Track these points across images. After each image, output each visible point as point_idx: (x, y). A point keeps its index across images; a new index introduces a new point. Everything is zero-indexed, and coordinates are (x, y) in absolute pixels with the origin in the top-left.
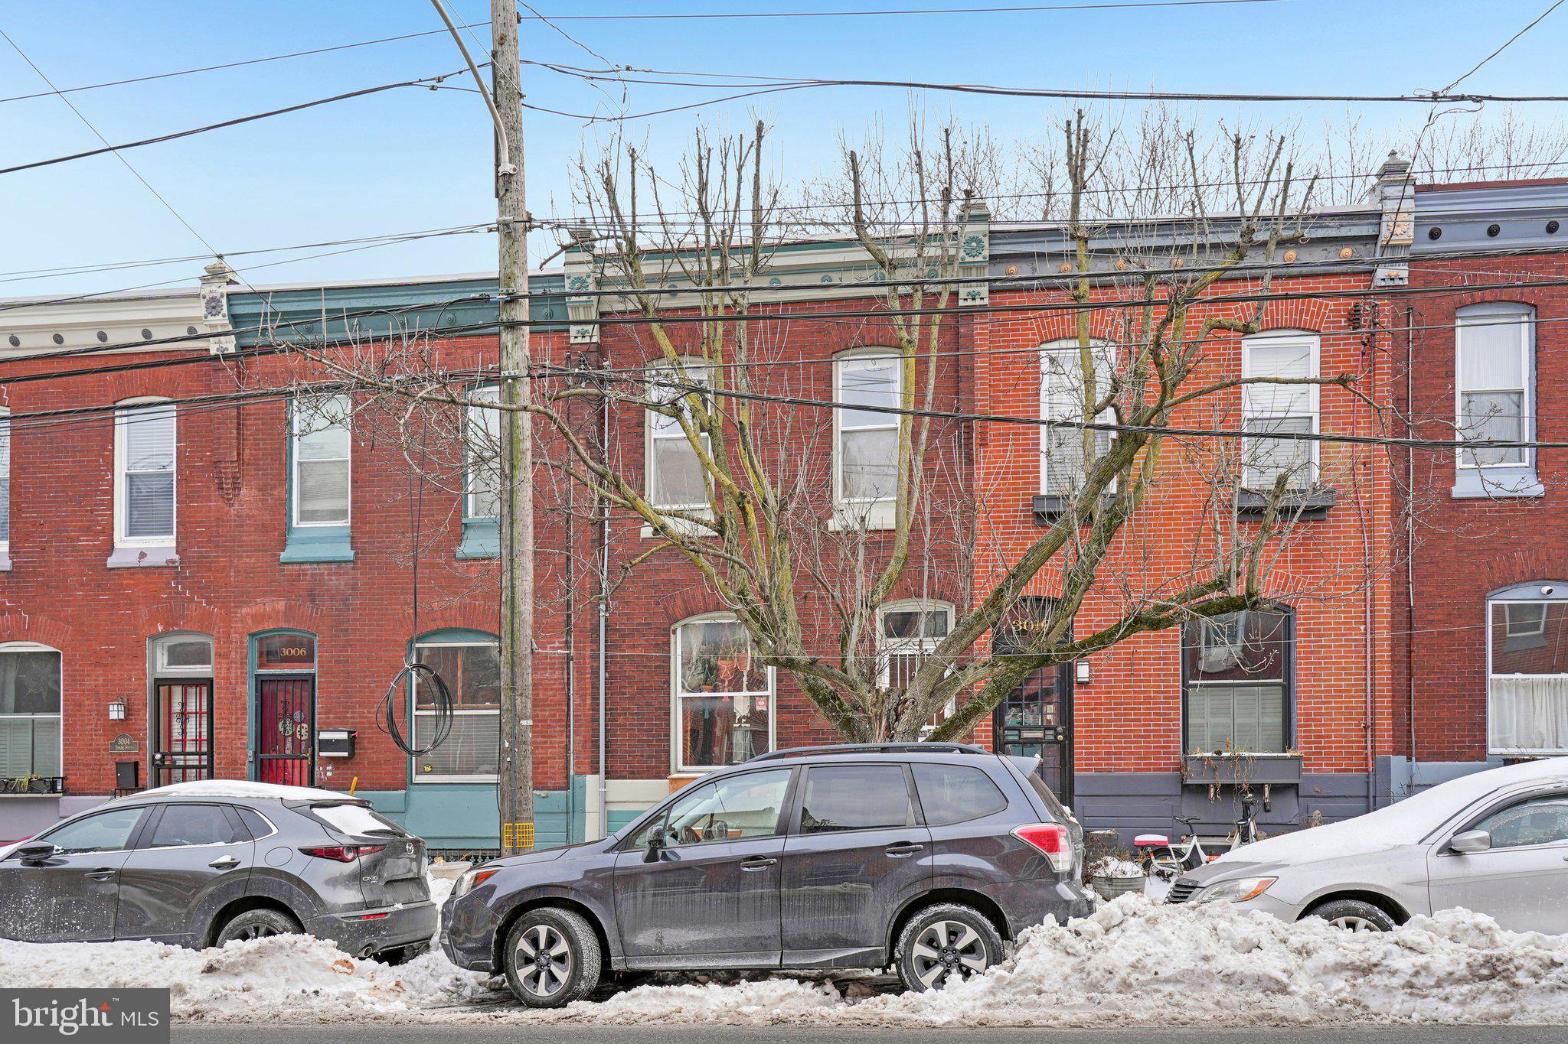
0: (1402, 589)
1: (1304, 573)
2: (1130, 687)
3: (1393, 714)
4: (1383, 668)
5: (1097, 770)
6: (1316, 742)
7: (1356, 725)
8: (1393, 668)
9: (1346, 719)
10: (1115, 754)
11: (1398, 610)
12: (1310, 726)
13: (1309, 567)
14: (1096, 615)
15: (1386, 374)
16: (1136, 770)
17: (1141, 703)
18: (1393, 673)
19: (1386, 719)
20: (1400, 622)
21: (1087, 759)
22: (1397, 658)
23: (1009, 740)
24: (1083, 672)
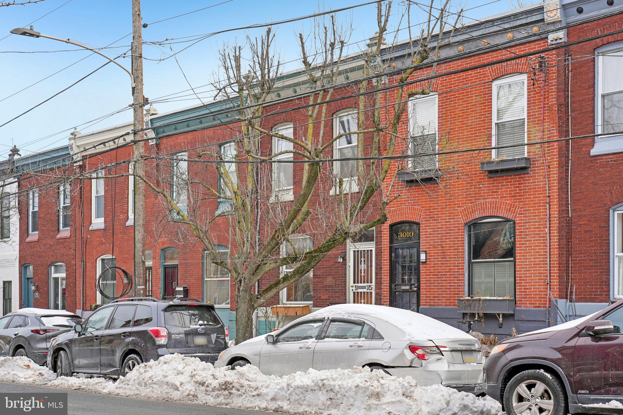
0: (564, 208)
1: (519, 202)
2: (443, 264)
3: (559, 276)
4: (554, 251)
5: (430, 305)
6: (525, 292)
7: (543, 282)
8: (559, 251)
9: (539, 279)
10: (437, 297)
11: (562, 219)
12: (522, 283)
13: (521, 199)
14: (429, 229)
15: (554, 92)
16: (446, 305)
17: (447, 272)
18: (559, 254)
19: (556, 279)
20: (563, 226)
21: (425, 300)
22: (561, 246)
23: (397, 290)
24: (423, 257)
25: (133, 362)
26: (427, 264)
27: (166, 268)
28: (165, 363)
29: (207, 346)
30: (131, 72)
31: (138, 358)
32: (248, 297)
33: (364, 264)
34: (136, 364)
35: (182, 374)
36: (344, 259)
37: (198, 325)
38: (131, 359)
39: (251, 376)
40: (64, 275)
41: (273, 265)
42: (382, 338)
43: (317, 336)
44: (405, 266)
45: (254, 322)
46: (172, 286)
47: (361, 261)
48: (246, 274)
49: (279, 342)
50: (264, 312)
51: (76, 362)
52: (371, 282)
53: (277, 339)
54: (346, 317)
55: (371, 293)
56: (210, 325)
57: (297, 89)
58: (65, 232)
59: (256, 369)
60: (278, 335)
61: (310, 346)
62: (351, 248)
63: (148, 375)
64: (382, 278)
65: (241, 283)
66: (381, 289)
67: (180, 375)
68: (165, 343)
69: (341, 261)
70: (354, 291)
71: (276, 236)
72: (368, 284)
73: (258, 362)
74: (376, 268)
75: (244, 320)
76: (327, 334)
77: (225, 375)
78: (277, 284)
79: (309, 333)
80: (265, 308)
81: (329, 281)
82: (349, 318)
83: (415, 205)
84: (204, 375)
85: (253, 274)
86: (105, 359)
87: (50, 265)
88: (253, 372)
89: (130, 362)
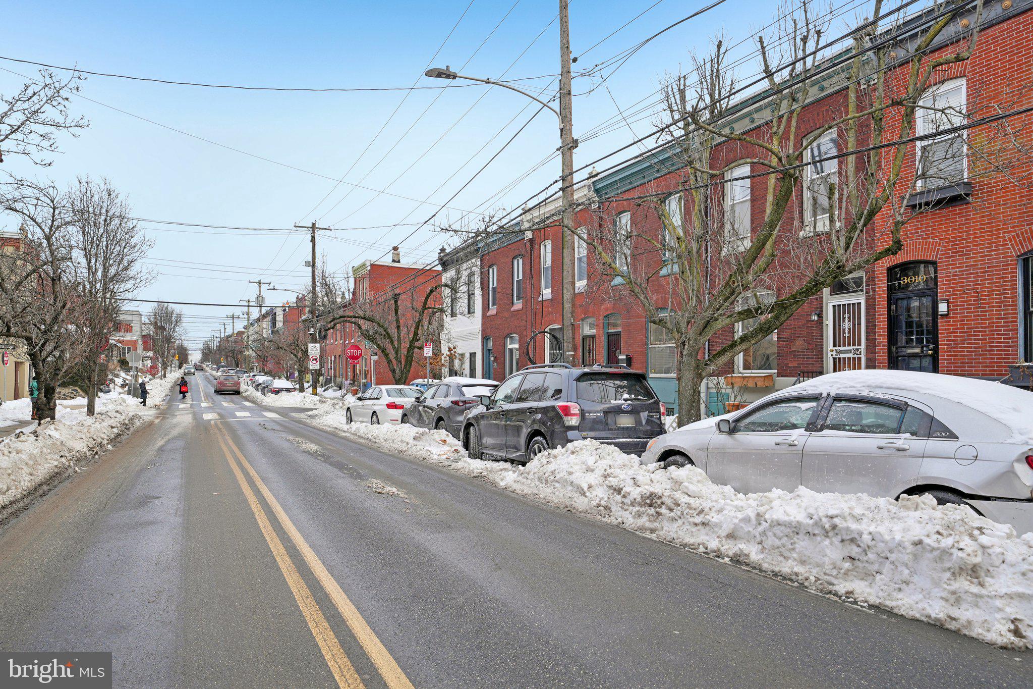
2: (978, 316)
10: (968, 363)
17: (986, 327)
21: (948, 367)
23: (899, 354)
24: (943, 308)
25: (538, 447)
26: (950, 318)
27: (609, 335)
28: (573, 453)
29: (635, 428)
30: (559, 113)
31: (544, 442)
32: (693, 364)
33: (849, 321)
34: (542, 449)
35: (592, 471)
36: (820, 316)
37: (623, 400)
38: (536, 442)
39: (692, 488)
40: (516, 346)
41: (727, 321)
42: (953, 436)
43: (808, 424)
44: (912, 322)
45: (703, 395)
46: (615, 354)
47: (844, 318)
48: (692, 333)
49: (739, 431)
50: (715, 382)
51: (484, 441)
52: (859, 345)
53: (735, 427)
54: (865, 393)
55: (859, 359)
56: (640, 399)
57: (755, 116)
58: (518, 305)
59: (701, 474)
60: (738, 420)
61: (796, 443)
62: (830, 301)
63: (551, 467)
64: (876, 339)
65: (684, 345)
66: (875, 353)
67: (589, 473)
68: (577, 424)
69: (816, 318)
70: (834, 356)
71: (731, 283)
72: (856, 347)
73: (704, 461)
74: (867, 326)
75: (689, 393)
76: (828, 422)
77: (651, 481)
78: (733, 345)
79: (794, 420)
80: (716, 378)
81: (799, 344)
82: (872, 395)
83: (929, 238)
84: (622, 477)
85: (700, 334)
86: (511, 440)
87: (506, 337)
88: (695, 479)
89: (536, 446)
